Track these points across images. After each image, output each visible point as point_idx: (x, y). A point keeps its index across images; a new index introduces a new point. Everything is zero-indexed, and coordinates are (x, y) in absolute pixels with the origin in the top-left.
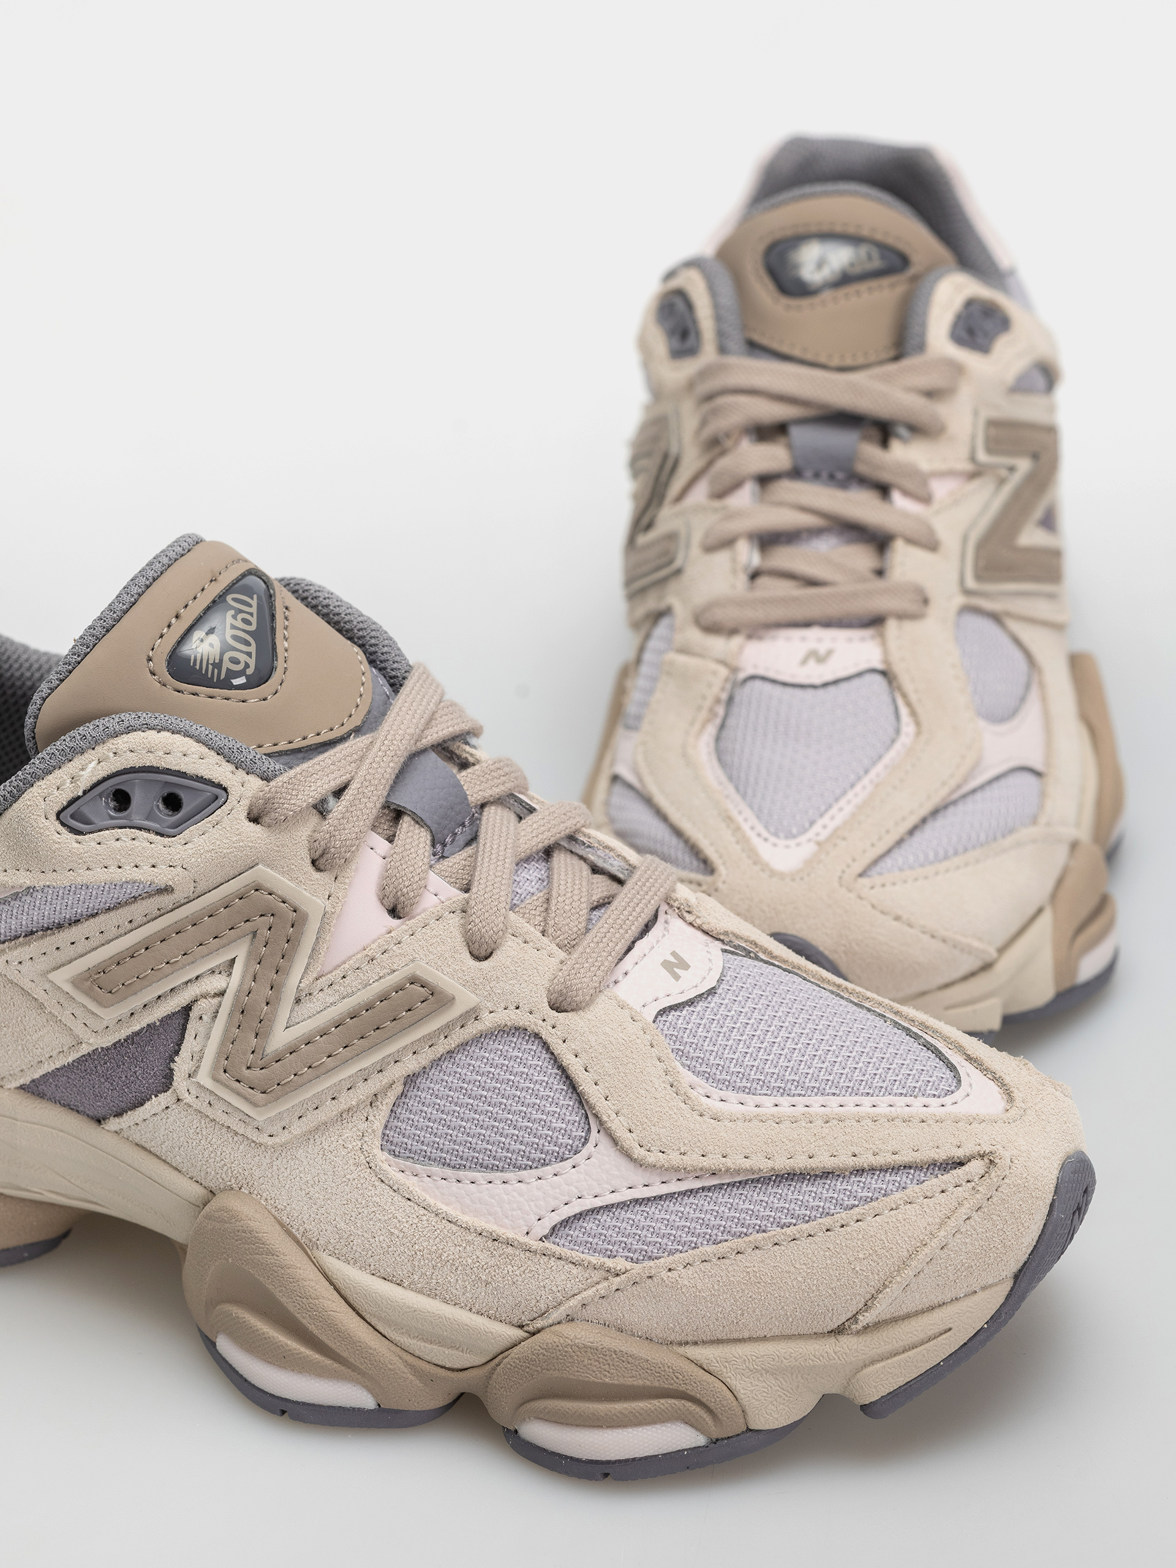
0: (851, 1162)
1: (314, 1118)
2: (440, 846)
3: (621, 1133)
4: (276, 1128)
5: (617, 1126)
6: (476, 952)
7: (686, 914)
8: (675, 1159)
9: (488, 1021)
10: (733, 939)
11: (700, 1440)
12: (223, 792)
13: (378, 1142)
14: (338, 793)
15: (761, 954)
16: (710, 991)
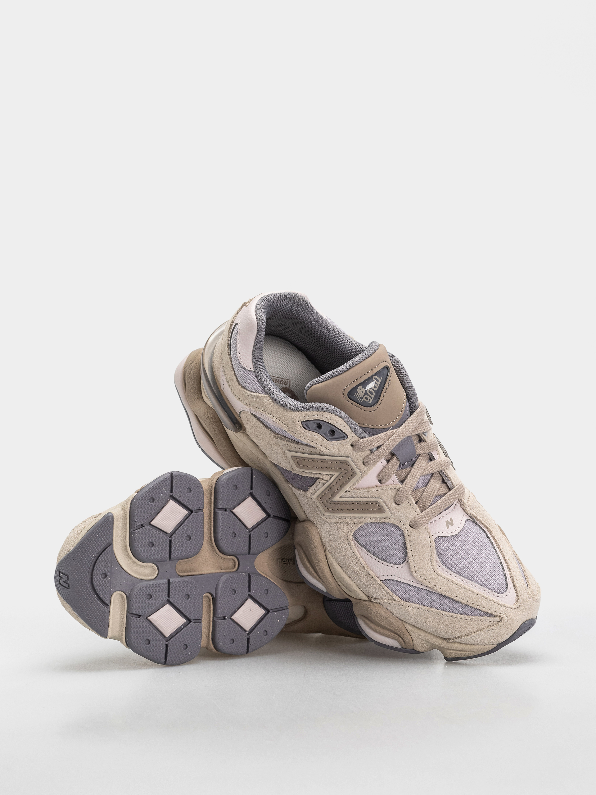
0: (466, 603)
1: (338, 520)
2: (402, 466)
3: (412, 567)
4: (328, 517)
5: (412, 565)
6: (396, 502)
7: (462, 505)
8: (422, 580)
9: (391, 521)
10: (472, 516)
11: (400, 647)
12: (347, 437)
13: (352, 534)
14: (378, 447)
15: (478, 523)
16: (455, 535)
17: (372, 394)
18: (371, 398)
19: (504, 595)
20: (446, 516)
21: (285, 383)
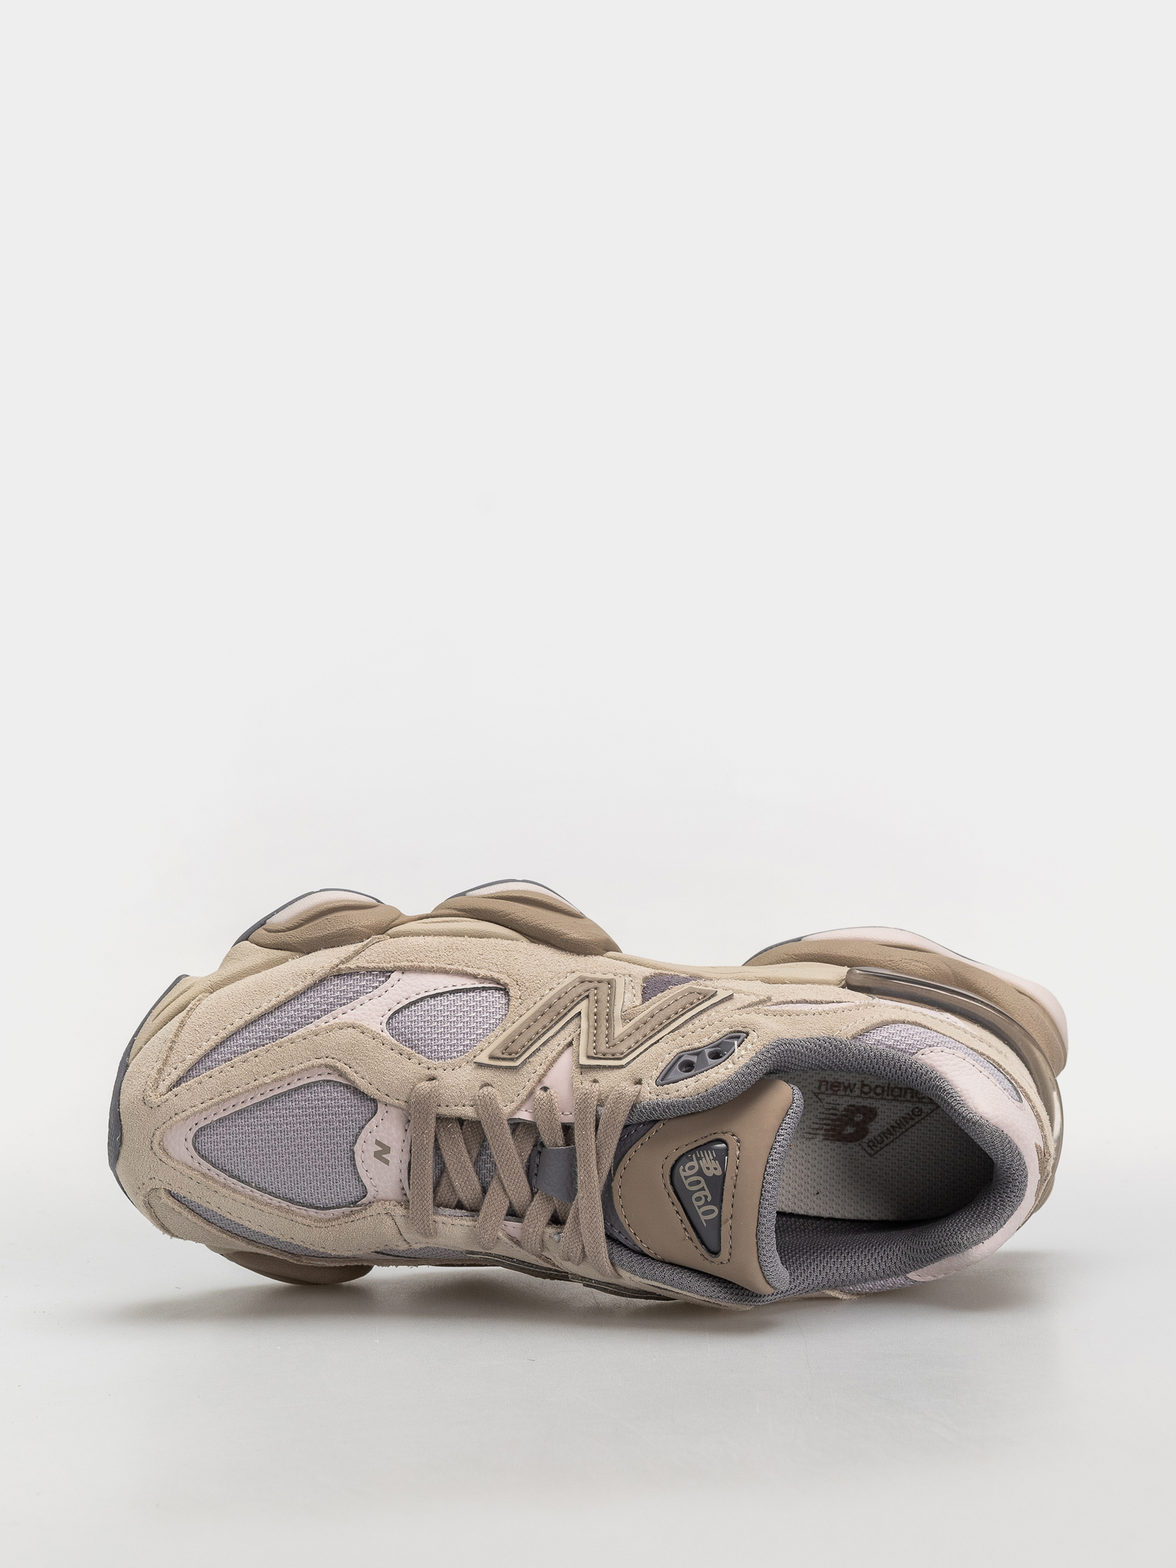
2: (540, 1149)
12: (660, 1082)
15: (346, 1210)
16: (355, 1143)
17: (691, 1184)
18: (686, 1178)
19: (191, 1135)
20: (397, 1157)
21: (874, 1143)
